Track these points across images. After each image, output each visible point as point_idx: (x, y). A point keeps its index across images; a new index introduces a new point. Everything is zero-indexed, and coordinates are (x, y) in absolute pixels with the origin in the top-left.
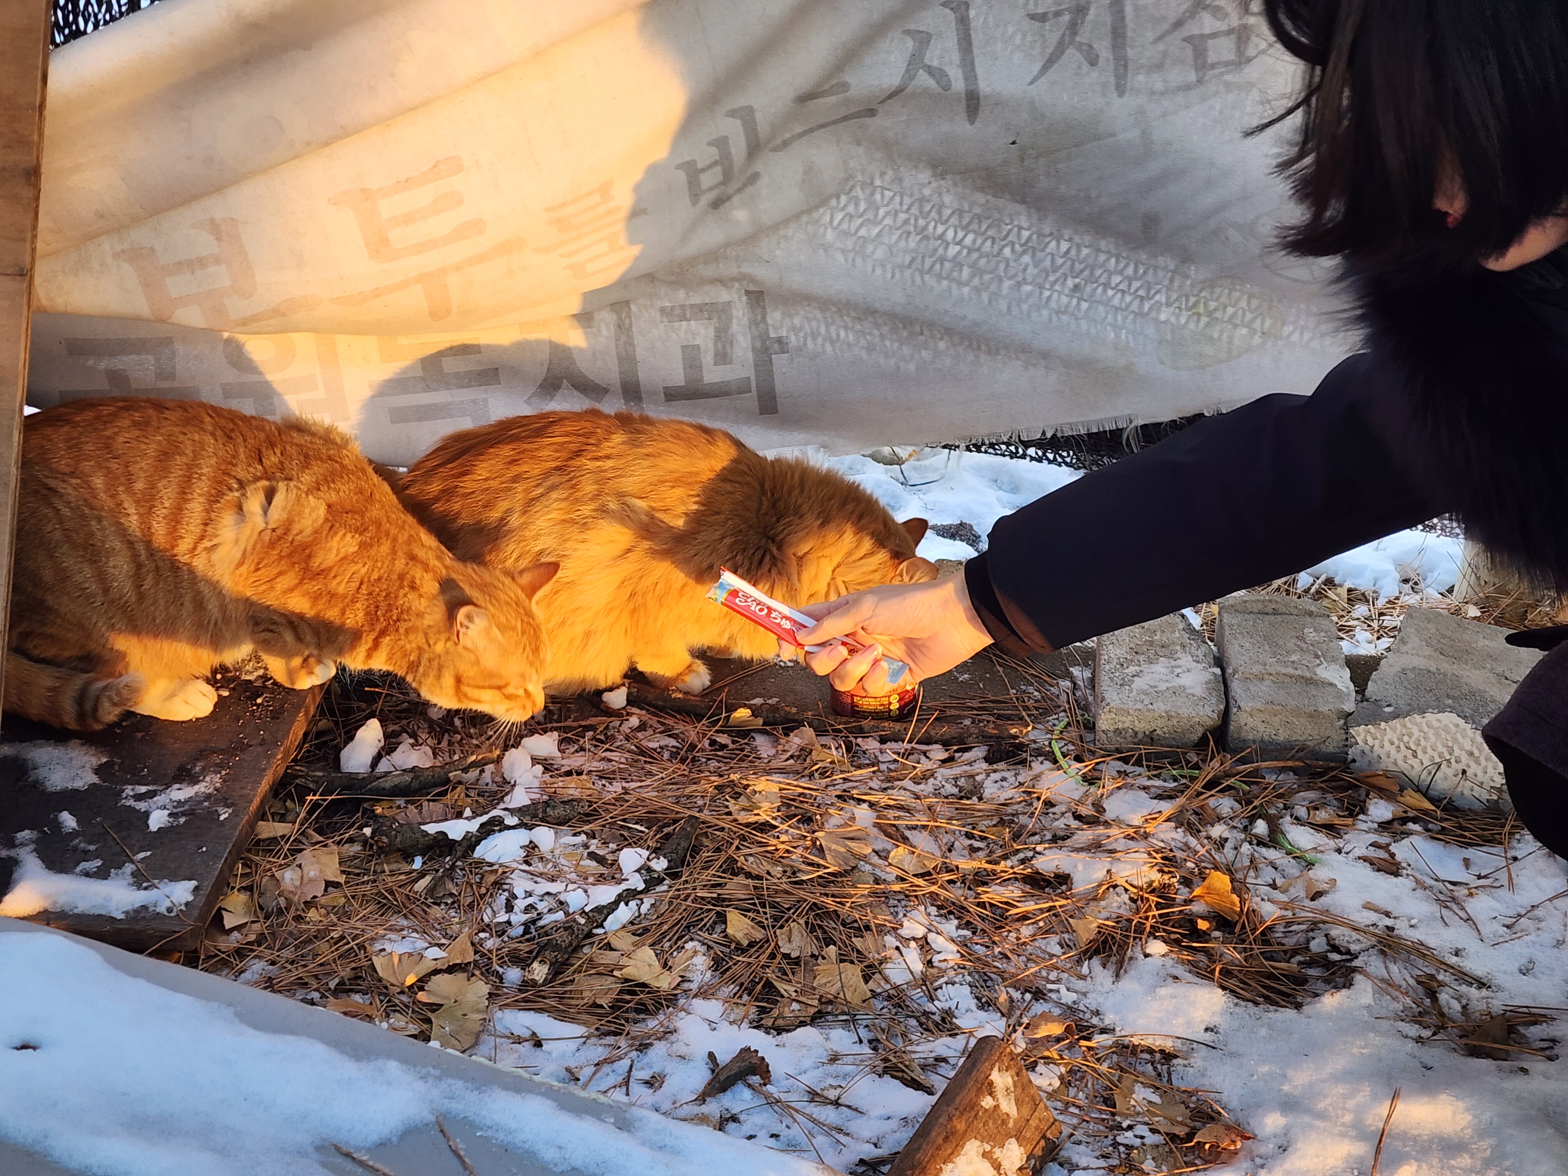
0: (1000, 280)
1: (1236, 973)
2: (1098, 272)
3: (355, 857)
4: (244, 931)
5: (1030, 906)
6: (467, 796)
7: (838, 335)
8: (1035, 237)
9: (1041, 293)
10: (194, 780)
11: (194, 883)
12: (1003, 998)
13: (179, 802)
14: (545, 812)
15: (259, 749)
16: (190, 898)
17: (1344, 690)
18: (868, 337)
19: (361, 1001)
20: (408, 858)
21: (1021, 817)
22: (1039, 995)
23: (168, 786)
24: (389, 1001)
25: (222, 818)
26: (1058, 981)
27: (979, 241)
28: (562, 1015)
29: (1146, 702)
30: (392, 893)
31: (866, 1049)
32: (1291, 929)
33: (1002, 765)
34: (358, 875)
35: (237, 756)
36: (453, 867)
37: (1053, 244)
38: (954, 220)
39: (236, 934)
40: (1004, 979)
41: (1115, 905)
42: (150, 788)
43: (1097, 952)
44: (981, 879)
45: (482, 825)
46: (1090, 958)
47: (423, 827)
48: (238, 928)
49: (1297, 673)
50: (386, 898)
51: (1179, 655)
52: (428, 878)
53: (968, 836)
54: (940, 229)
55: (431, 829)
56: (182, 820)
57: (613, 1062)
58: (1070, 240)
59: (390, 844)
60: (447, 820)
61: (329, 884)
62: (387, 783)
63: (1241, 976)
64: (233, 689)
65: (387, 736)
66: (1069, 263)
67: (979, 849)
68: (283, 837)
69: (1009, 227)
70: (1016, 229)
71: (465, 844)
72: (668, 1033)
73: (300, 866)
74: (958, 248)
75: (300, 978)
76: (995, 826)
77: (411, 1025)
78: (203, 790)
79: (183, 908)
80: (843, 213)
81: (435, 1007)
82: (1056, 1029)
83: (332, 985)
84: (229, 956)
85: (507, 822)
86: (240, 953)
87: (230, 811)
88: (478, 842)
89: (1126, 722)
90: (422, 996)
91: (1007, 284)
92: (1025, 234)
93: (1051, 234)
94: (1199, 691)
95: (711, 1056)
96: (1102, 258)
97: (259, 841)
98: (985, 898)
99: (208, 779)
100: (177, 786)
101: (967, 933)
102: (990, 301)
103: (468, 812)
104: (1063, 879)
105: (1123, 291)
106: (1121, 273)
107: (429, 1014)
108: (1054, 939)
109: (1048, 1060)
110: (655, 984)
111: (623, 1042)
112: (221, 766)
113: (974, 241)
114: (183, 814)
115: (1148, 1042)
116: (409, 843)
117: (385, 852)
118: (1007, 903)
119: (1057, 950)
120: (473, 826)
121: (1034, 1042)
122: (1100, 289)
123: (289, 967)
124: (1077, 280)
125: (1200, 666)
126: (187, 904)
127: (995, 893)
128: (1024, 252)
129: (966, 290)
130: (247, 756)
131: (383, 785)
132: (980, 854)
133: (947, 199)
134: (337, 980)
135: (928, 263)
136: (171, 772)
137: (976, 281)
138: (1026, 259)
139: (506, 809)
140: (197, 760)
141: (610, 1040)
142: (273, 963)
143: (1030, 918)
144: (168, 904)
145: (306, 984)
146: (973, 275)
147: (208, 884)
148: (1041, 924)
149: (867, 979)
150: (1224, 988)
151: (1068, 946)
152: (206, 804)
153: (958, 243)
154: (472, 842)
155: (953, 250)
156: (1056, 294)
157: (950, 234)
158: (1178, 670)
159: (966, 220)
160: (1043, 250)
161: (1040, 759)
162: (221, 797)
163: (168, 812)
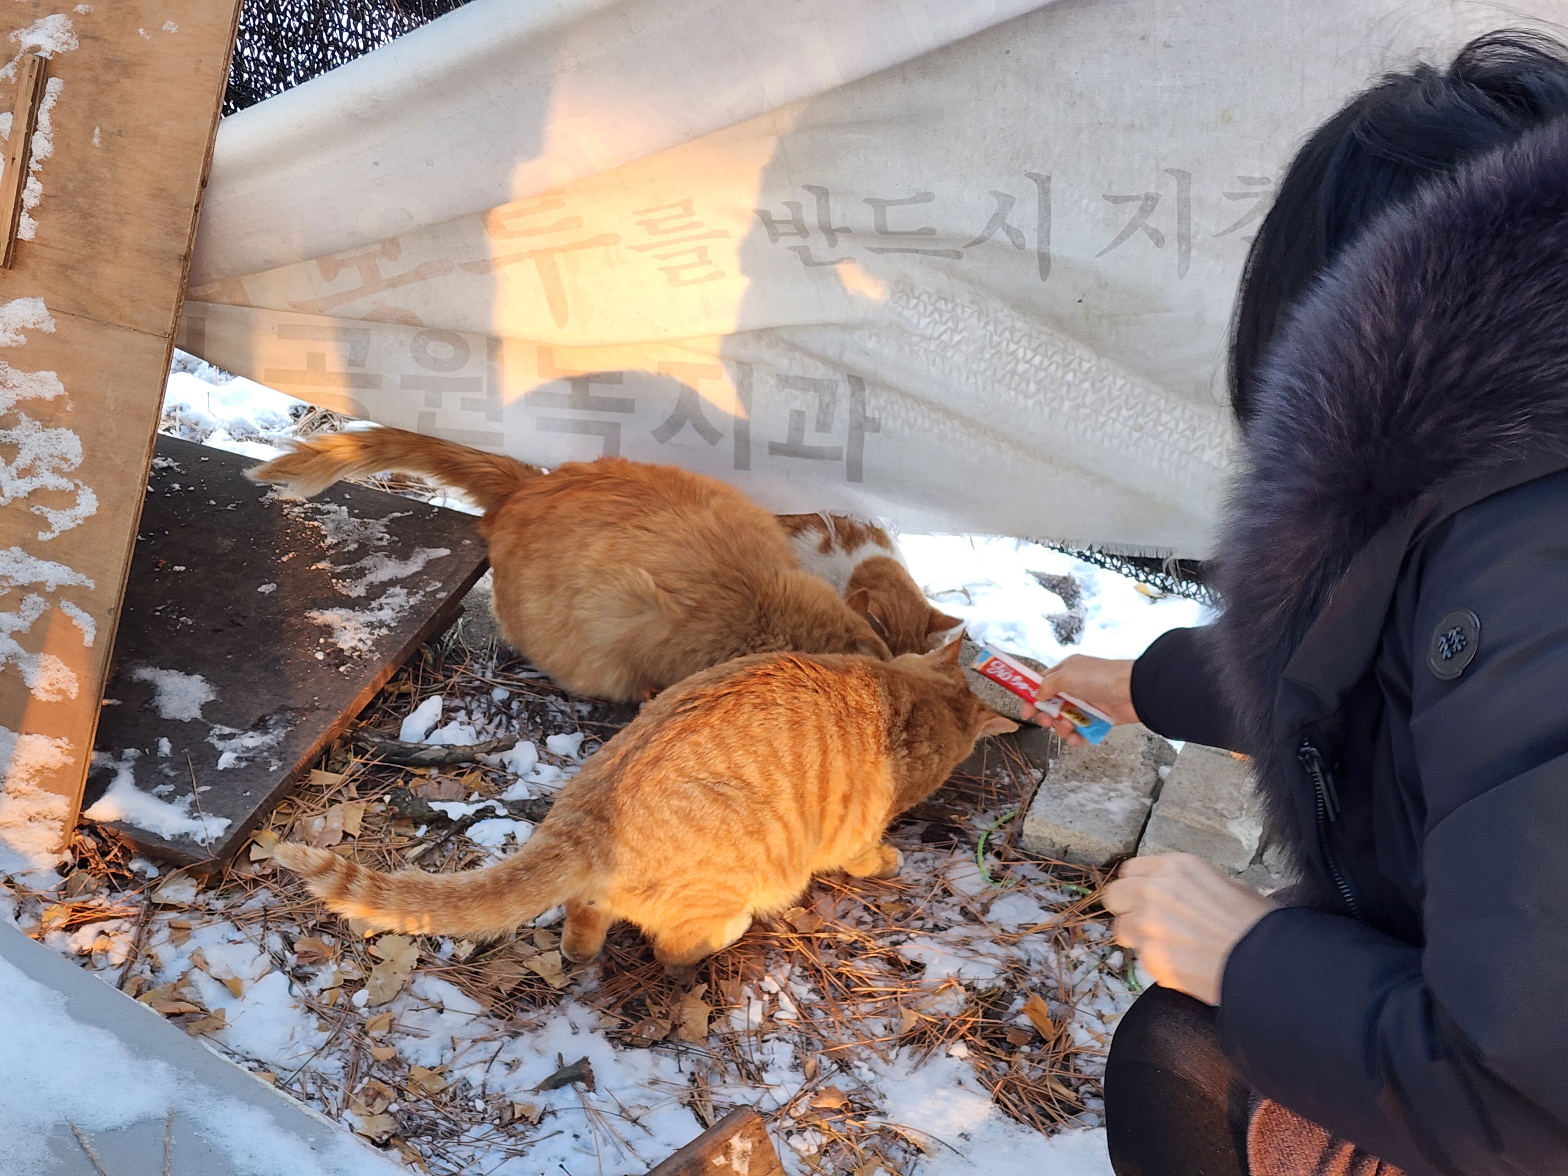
1: (1020, 1090)
3: (378, 815)
4: (264, 864)
5: (879, 986)
6: (482, 779)
10: (266, 732)
11: (229, 822)
12: (811, 1064)
13: (247, 748)
14: (531, 809)
15: (323, 713)
16: (221, 834)
17: (1246, 848)
19: (327, 943)
20: (417, 826)
21: (918, 900)
22: (844, 1066)
23: (246, 731)
24: (349, 946)
25: (271, 769)
26: (865, 1060)
27: (1046, 363)
28: (468, 992)
29: (1067, 819)
30: (390, 853)
33: (931, 846)
34: (373, 831)
35: (304, 715)
36: (447, 840)
38: (1024, 342)
39: (256, 865)
40: (825, 1047)
41: (949, 1002)
42: (234, 731)
43: (911, 1041)
44: (852, 951)
45: (478, 811)
46: (901, 1046)
47: (430, 804)
48: (260, 861)
49: (1208, 822)
50: (384, 857)
51: (1123, 779)
52: (424, 846)
53: (866, 908)
54: (1012, 347)
55: (436, 806)
56: (244, 764)
59: (401, 813)
60: (452, 800)
61: (346, 835)
62: (426, 755)
63: (1022, 1093)
64: (328, 654)
67: (865, 923)
68: (328, 786)
71: (459, 824)
73: (325, 818)
75: (290, 914)
76: (893, 902)
77: (356, 972)
78: (269, 741)
79: (213, 841)
81: (377, 960)
82: (836, 1104)
83: (310, 924)
84: (246, 883)
85: (498, 812)
86: (255, 883)
87: (280, 764)
88: (472, 824)
89: (1046, 832)
90: (372, 949)
94: (1119, 819)
95: (560, 1055)
97: (311, 786)
98: (843, 970)
99: (275, 732)
100: (251, 733)
102: (1051, 415)
103: (475, 796)
104: (917, 967)
107: (373, 965)
108: (885, 1020)
109: (817, 1128)
110: (549, 981)
111: (501, 1025)
112: (289, 722)
114: (247, 759)
115: (907, 1134)
116: (417, 814)
117: (397, 818)
118: (860, 978)
119: (879, 1030)
120: (470, 810)
121: (814, 1109)
123: (286, 902)
125: (1135, 794)
126: (217, 839)
127: (860, 966)
130: (312, 718)
131: (423, 757)
132: (863, 927)
134: (314, 922)
136: (253, 720)
139: (500, 801)
140: (275, 713)
141: (495, 1021)
142: (276, 896)
143: (874, 997)
144: (203, 835)
145: (294, 920)
147: (239, 824)
148: (878, 1005)
149: (711, 1019)
150: (998, 1101)
151: (891, 1030)
152: (266, 754)
154: (466, 823)
158: (1113, 794)
161: (966, 847)
162: (280, 751)
163: (235, 755)
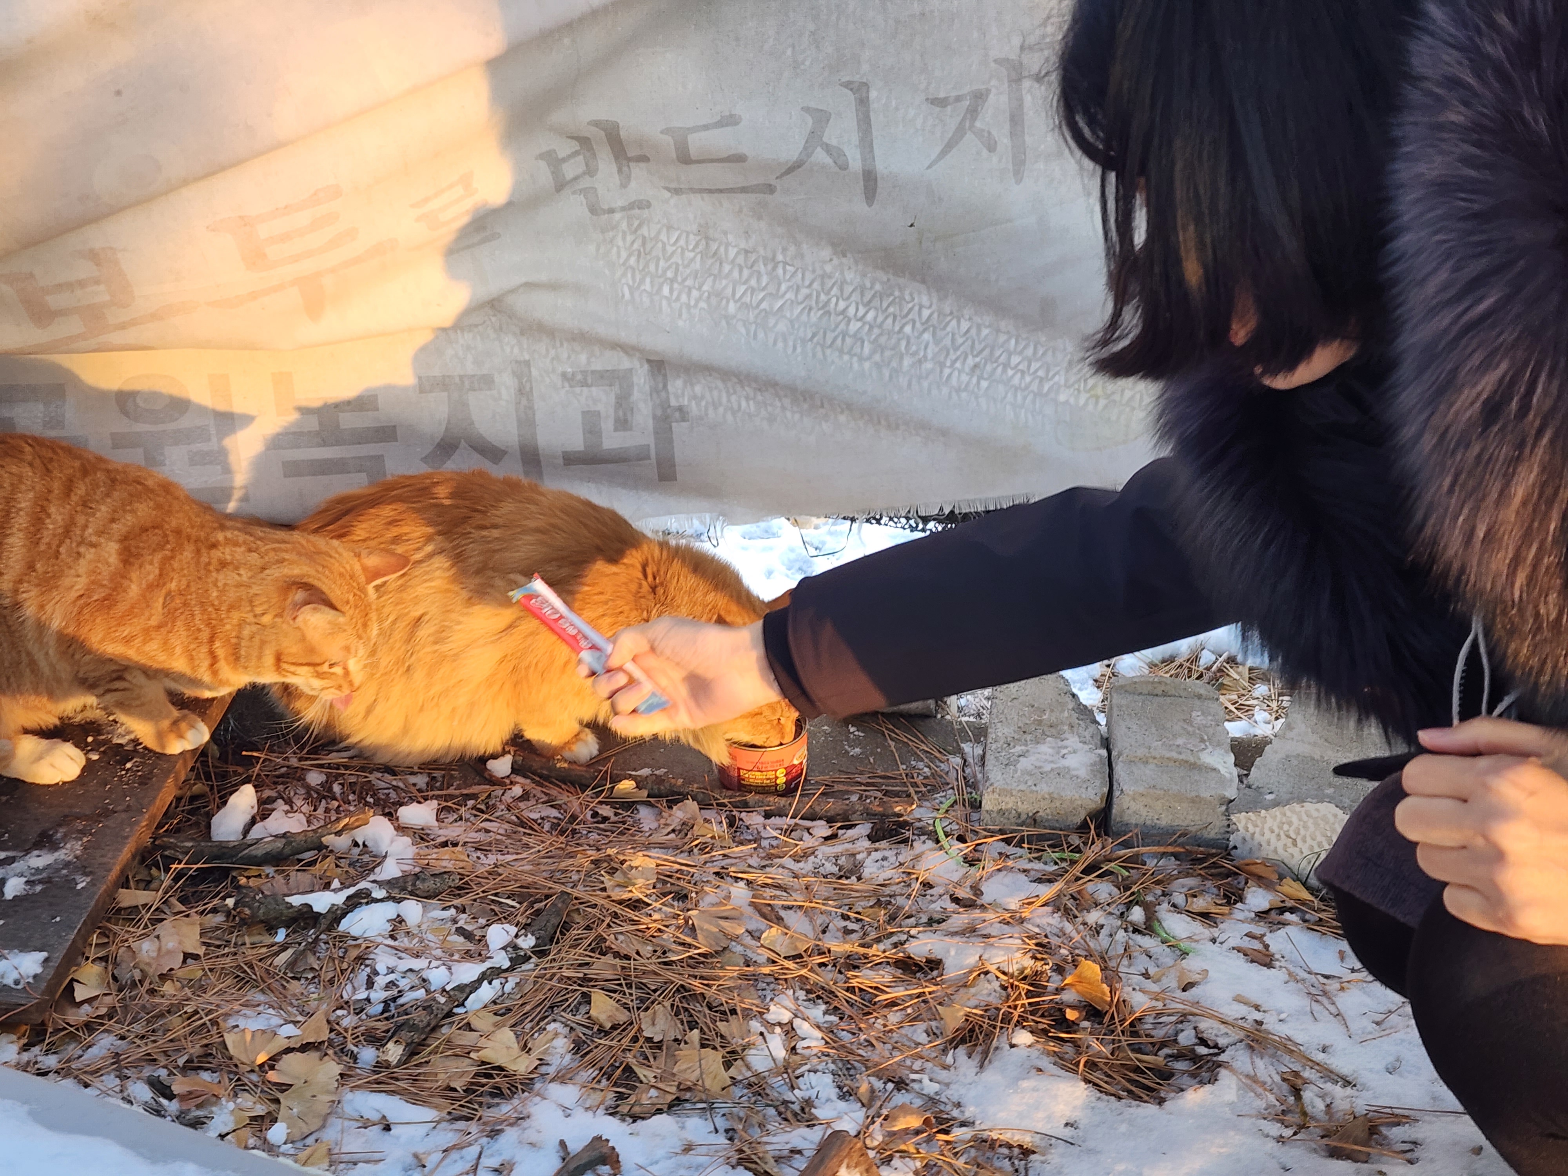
0: (901, 358)
1: (1101, 1065)
2: (997, 353)
3: (217, 928)
4: (96, 1004)
5: (899, 992)
6: (337, 866)
7: (740, 406)
8: (935, 315)
9: (941, 372)
10: (54, 847)
11: (44, 954)
12: (864, 1088)
13: (37, 869)
14: (414, 885)
15: (124, 815)
16: (39, 970)
17: (1227, 775)
18: (770, 409)
19: (209, 1079)
20: (271, 929)
21: (898, 898)
22: (901, 1085)
23: (27, 852)
24: (239, 1080)
25: (79, 887)
26: (922, 1071)
27: (880, 319)
28: (415, 1099)
29: (1030, 783)
30: (251, 967)
31: (722, 1139)
32: (1160, 1020)
33: (884, 844)
34: (219, 947)
35: (100, 822)
36: (316, 940)
37: (954, 323)
38: (856, 297)
39: (86, 1007)
40: (867, 1068)
41: (985, 992)
42: (10, 854)
43: (963, 1041)
44: (852, 963)
45: (349, 898)
46: (955, 1048)
47: (288, 899)
48: (89, 1001)
49: (1181, 757)
50: (245, 972)
51: (1066, 735)
52: (290, 951)
53: (845, 917)
54: (842, 305)
55: (296, 900)
56: (39, 888)
57: (462, 1148)
58: (970, 319)
59: (253, 916)
60: (312, 891)
61: (187, 956)
62: (258, 851)
63: (1106, 1069)
64: (104, 752)
65: (261, 802)
66: (969, 342)
67: (853, 931)
68: (144, 906)
69: (910, 305)
70: (917, 308)
71: (330, 916)
72: (520, 1119)
73: (158, 937)
74: (859, 324)
75: (149, 1054)
76: (871, 907)
77: (258, 1106)
78: (62, 857)
79: (31, 980)
80: (745, 287)
81: (284, 1087)
82: (915, 1122)
83: (181, 1062)
84: (77, 1029)
85: (374, 895)
86: (89, 1027)
87: (88, 879)
88: (344, 915)
89: (1009, 803)
90: (272, 1076)
91: (907, 362)
92: (926, 313)
93: (951, 313)
94: (1083, 773)
95: (562, 1144)
96: (1002, 338)
97: (120, 910)
98: (854, 983)
99: (68, 846)
100: (36, 852)
101: (834, 1019)
102: (891, 377)
103: (336, 884)
104: (934, 964)
105: (1023, 372)
106: (1021, 353)
107: (279, 1095)
108: (921, 1026)
109: (904, 1154)
110: (511, 1067)
111: (473, 1127)
112: (83, 833)
113: (875, 318)
114: (40, 882)
115: (1006, 1137)
116: (273, 914)
117: (247, 924)
118: (876, 988)
119: (923, 1038)
120: (339, 898)
121: (892, 1134)
122: (1000, 369)
123: (138, 1042)
124: (977, 360)
125: (1087, 747)
126: (35, 976)
127: (865, 978)
128: (924, 330)
129: (867, 365)
130: (110, 823)
131: (254, 853)
132: (854, 936)
133: (849, 276)
134: (186, 1058)
135: (830, 336)
136: (32, 837)
137: (877, 357)
138: (927, 336)
139: (374, 882)
140: (60, 825)
141: (461, 1125)
142: (123, 1038)
143: (899, 1005)
144: (15, 975)
145: (155, 1060)
146: (873, 352)
147: (59, 955)
148: (909, 1011)
149: (728, 1065)
150: (1087, 1081)
151: (934, 1034)
152: (64, 872)
153: (861, 319)
154: (337, 915)
155: (854, 326)
156: (956, 373)
157: (851, 311)
158: (1064, 751)
159: (868, 295)
160: (944, 328)
161: (923, 838)
162: (81, 866)
163: (25, 879)
